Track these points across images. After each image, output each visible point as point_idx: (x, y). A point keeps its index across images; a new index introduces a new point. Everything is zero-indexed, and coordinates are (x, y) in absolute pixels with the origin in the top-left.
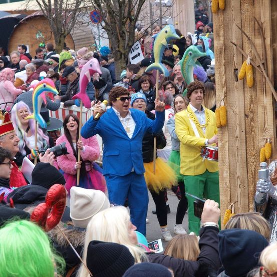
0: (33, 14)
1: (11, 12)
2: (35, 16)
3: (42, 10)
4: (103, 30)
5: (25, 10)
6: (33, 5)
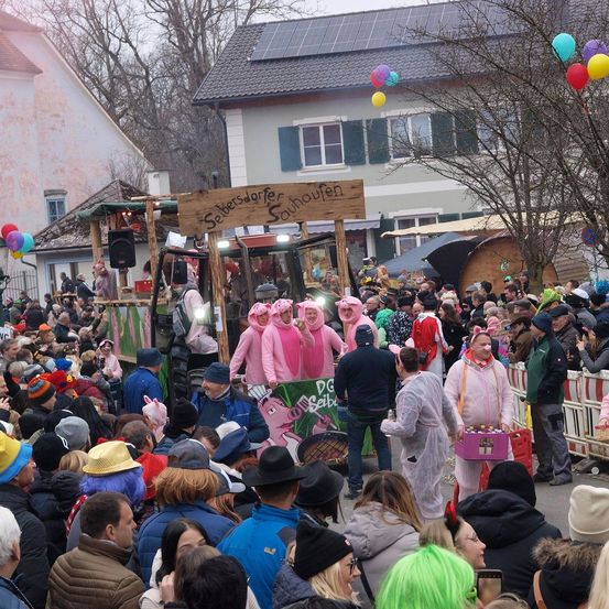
0: (496, 236)
1: (464, 233)
2: (499, 238)
3: (509, 228)
4: (600, 256)
5: (485, 229)
6: (496, 223)
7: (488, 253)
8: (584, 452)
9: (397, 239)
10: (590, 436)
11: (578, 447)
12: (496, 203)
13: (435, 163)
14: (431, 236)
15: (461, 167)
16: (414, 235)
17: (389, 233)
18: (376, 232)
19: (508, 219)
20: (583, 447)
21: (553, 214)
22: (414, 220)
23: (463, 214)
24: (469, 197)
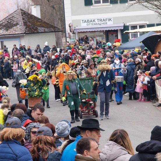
9: (130, 34)
13: (145, 4)
14: (143, 33)
15: (156, 6)
16: (137, 32)
17: (127, 31)
18: (122, 31)
22: (137, 26)
23: (157, 24)
24: (159, 18)
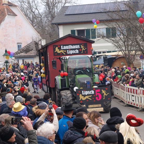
0: (120, 56)
1: (113, 56)
2: (121, 57)
3: (123, 55)
5: (118, 55)
6: (120, 53)
7: (118, 60)
8: (140, 107)
10: (141, 103)
11: (138, 105)
12: (121, 49)
13: (107, 39)
15: (113, 40)
16: (101, 55)
19: (123, 53)
20: (140, 105)
21: (134, 52)
22: (101, 52)
23: (113, 51)
24: (114, 47)
